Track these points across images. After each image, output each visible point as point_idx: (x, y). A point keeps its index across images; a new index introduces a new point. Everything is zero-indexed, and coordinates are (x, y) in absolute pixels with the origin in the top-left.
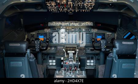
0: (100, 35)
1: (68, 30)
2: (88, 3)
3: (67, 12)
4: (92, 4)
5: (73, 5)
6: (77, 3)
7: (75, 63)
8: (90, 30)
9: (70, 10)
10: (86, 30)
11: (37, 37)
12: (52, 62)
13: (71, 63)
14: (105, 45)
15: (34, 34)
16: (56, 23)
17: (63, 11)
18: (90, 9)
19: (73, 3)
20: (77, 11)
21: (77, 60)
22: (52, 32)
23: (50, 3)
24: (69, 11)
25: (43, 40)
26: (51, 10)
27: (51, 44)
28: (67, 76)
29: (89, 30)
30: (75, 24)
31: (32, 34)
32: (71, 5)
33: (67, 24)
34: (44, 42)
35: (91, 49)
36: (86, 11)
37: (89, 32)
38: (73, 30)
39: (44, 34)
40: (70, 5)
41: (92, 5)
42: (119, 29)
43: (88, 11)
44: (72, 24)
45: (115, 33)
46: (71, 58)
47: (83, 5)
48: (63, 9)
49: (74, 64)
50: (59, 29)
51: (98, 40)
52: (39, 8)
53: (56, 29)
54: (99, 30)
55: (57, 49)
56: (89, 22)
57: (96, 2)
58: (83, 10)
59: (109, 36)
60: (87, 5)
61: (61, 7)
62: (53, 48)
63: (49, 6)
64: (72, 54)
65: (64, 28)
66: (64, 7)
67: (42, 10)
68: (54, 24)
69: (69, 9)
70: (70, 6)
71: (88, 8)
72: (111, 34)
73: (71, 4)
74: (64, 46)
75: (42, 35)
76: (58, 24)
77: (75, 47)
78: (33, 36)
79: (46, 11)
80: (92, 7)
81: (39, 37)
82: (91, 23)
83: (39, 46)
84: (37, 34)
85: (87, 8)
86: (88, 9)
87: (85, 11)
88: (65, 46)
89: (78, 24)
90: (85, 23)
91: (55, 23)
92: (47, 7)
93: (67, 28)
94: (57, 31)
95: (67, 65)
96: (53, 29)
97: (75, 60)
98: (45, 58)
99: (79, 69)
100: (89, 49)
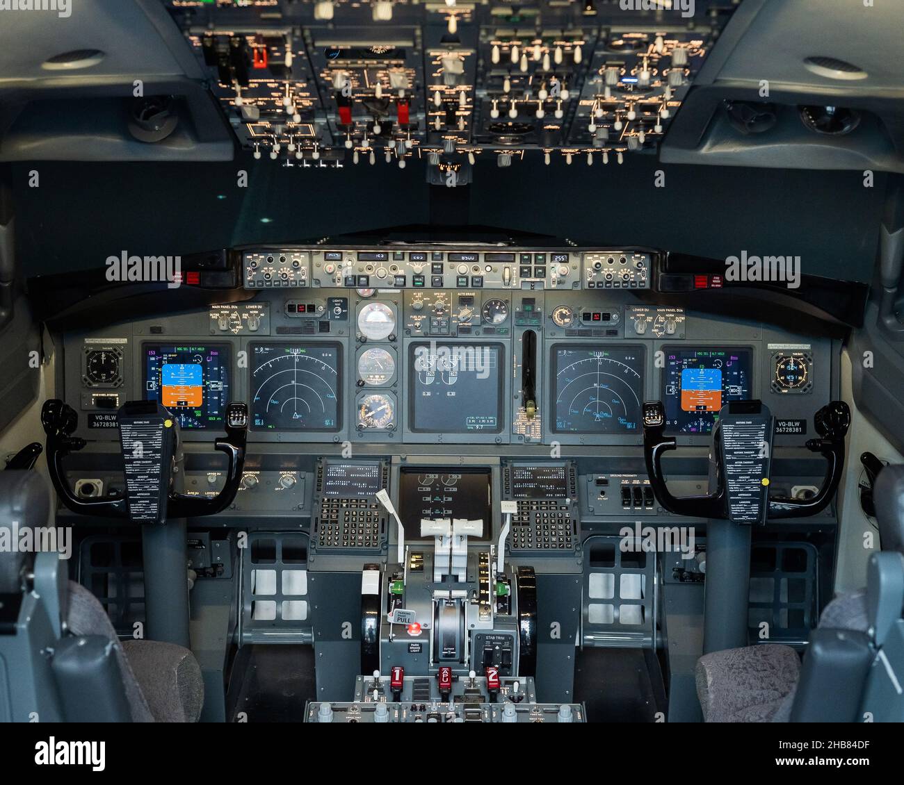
0: (708, 363)
1: (418, 311)
2: (616, 90)
3: (418, 163)
4: (653, 100)
5: (480, 108)
6: (521, 94)
7: (482, 621)
8: (622, 317)
9: (441, 144)
10: (587, 317)
11: (146, 375)
12: (279, 597)
13: (449, 623)
14: (758, 469)
15: (113, 354)
16: (318, 259)
17: (380, 154)
18: (633, 146)
19: (482, 94)
20: (505, 160)
21: (500, 599)
22: (280, 330)
23: (263, 91)
24: (434, 161)
25: (195, 401)
26: (266, 151)
27: (274, 436)
29: (607, 317)
30: (483, 269)
31: (96, 353)
32: (457, 107)
33: (418, 267)
34: (206, 424)
35: (626, 491)
36: (598, 156)
37: (613, 333)
38: (465, 312)
39: (210, 347)
40: (450, 107)
41: (653, 108)
42: (889, 322)
43: (613, 155)
44: (463, 268)
45: (846, 344)
46: (450, 580)
47: (570, 106)
48: (379, 142)
49: (481, 638)
51: (688, 406)
52: (160, 128)
53: (312, 308)
54: (692, 319)
55: (319, 485)
56: (617, 255)
57: (692, 88)
58: (569, 153)
59: (784, 372)
60: (606, 107)
61: (361, 121)
62: (288, 478)
63: (250, 113)
64: (461, 549)
65: (385, 299)
66: (386, 127)
67: (183, 150)
68: (296, 266)
69: (433, 137)
70: (451, 120)
71: (611, 130)
72: (807, 357)
73: (463, 100)
74: (388, 459)
75: (184, 359)
76: (331, 266)
77: (487, 470)
78: (104, 367)
79: (219, 152)
80: (650, 124)
81: (158, 375)
82: (634, 260)
83: (157, 469)
84: (147, 347)
85: (603, 134)
86: (614, 139)
87: (580, 158)
88: (396, 460)
89: (515, 267)
91: (301, 258)
92: (235, 121)
93: (418, 303)
94: (325, 327)
95: (415, 649)
96: (291, 308)
97: (485, 597)
98: (215, 566)
99: (523, 680)
100: (605, 482)
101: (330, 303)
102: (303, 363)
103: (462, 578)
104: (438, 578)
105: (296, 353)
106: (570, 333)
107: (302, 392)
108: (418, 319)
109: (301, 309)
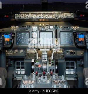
1: (40, 27)
7: (50, 66)
8: (70, 27)
10: (65, 27)
13: (45, 67)
21: (53, 63)
22: (21, 30)
25: (8, 40)
27: (20, 45)
28: (40, 81)
29: (68, 27)
35: (71, 52)
37: (68, 30)
46: (45, 59)
50: (30, 26)
51: (80, 40)
53: (25, 27)
54: (80, 28)
55: (26, 51)
75: (7, 34)
82: (71, 14)
90: (63, 14)
91: (23, 14)
93: (40, 26)
94: (27, 29)
95: (39, 69)
96: (22, 27)
97: (50, 62)
98: (11, 65)
99: (56, 74)
100: (68, 51)
101: (28, 26)
102: (24, 35)
103: (47, 59)
104: (43, 59)
105: (23, 33)
106: (62, 30)
107: (24, 39)
108: (40, 28)
109: (24, 27)
